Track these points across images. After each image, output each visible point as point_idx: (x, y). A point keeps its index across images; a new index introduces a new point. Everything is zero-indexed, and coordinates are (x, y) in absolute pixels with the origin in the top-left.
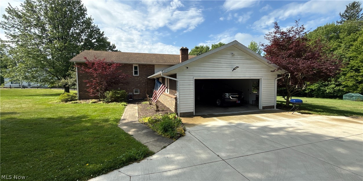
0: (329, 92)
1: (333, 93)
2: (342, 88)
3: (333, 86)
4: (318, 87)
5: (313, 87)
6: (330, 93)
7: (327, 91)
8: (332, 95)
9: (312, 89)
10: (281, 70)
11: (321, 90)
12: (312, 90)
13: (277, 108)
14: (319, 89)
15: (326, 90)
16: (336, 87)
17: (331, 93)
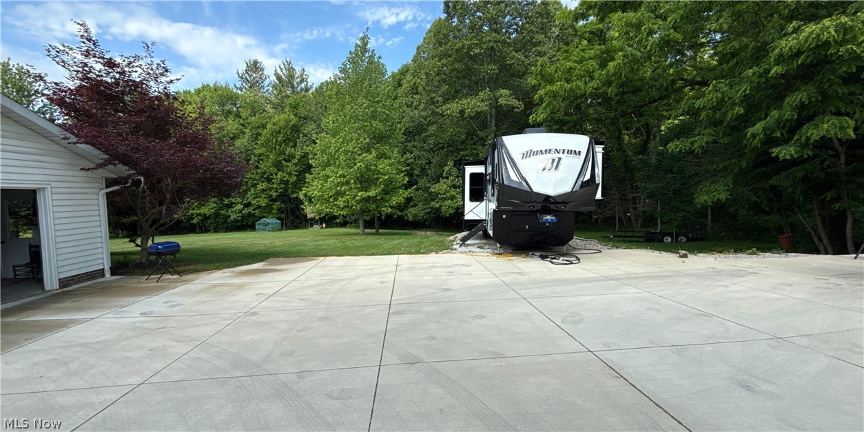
0: (235, 219)
1: (241, 220)
2: (253, 210)
3: (240, 207)
4: (216, 210)
5: (207, 209)
6: (236, 221)
7: (232, 218)
8: (239, 224)
9: (205, 215)
10: (115, 165)
11: (221, 215)
12: (206, 218)
13: (113, 274)
14: (217, 215)
15: (230, 216)
16: (244, 208)
17: (238, 221)
